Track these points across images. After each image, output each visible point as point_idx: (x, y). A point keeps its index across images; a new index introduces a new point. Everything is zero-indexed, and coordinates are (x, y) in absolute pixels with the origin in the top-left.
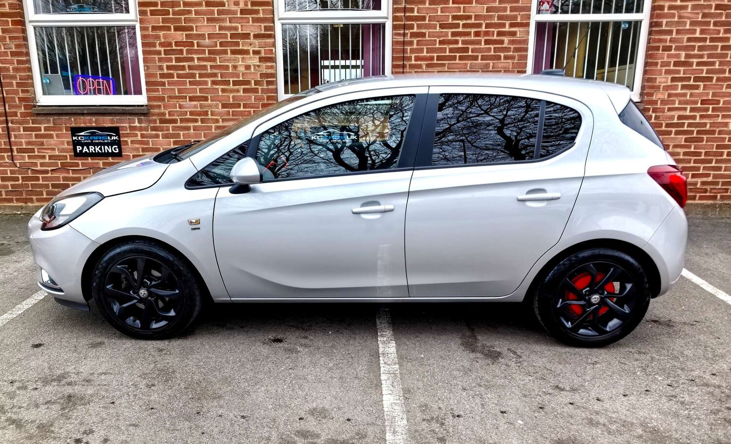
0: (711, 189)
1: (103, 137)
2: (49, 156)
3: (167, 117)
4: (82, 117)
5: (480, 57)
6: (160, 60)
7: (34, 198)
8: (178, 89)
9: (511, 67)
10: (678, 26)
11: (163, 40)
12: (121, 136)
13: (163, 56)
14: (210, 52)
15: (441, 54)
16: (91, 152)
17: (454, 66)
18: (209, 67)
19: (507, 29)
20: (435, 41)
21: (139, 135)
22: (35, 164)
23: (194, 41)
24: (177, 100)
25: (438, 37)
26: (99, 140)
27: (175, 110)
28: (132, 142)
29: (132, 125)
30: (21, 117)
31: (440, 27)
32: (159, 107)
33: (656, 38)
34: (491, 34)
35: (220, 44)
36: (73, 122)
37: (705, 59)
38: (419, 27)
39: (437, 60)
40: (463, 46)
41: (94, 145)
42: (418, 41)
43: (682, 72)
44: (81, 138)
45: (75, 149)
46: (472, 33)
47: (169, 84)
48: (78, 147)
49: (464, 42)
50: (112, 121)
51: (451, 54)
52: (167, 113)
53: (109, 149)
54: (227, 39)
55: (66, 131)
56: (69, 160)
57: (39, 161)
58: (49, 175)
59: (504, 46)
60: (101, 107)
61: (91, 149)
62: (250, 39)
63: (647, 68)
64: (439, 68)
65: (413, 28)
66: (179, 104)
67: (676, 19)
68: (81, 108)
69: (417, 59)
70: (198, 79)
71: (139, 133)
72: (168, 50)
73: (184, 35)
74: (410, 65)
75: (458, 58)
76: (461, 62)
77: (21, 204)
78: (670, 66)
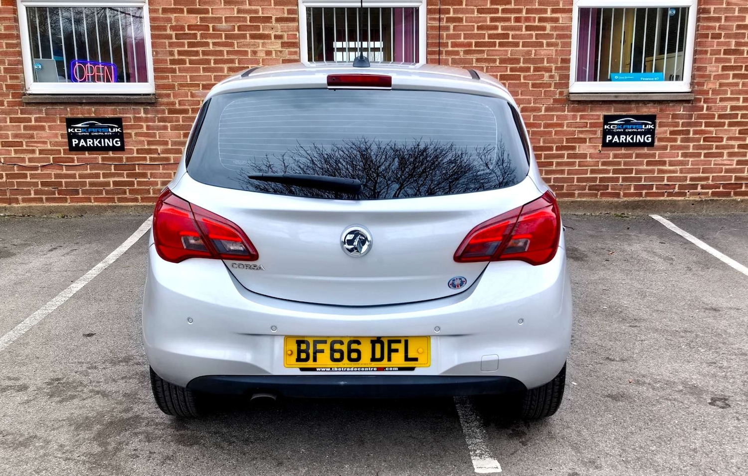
1: (103, 129)
2: (40, 150)
3: (177, 106)
4: (79, 107)
5: (521, 44)
6: (171, 45)
7: (20, 197)
8: (190, 76)
9: (554, 54)
10: (726, 13)
11: (174, 24)
12: (124, 127)
13: (174, 40)
14: (227, 37)
15: (480, 41)
16: (88, 145)
17: (494, 53)
18: (225, 53)
19: (549, 14)
20: (473, 26)
21: (145, 127)
22: (23, 160)
23: (209, 25)
24: (189, 88)
25: (477, 22)
26: (98, 132)
27: (186, 99)
28: (136, 134)
29: (137, 115)
30: (8, 106)
31: (478, 12)
32: (168, 96)
33: (704, 26)
34: (532, 20)
35: (238, 28)
36: (69, 112)
38: (455, 11)
39: (475, 46)
40: (503, 32)
41: (93, 137)
42: (454, 27)
43: (733, 61)
44: (77, 130)
45: (70, 143)
46: (512, 18)
47: (180, 70)
48: (73, 140)
49: (503, 28)
50: (114, 112)
51: (490, 40)
52: (177, 102)
53: (109, 143)
54: (246, 22)
55: (61, 122)
56: (62, 155)
57: (27, 156)
58: (39, 172)
59: (546, 32)
60: (101, 96)
61: (88, 143)
62: (271, 22)
63: (697, 56)
64: (477, 55)
65: (449, 13)
66: (191, 93)
67: (724, 6)
68: (79, 96)
69: (454, 45)
70: (212, 65)
71: (144, 125)
72: (180, 34)
73: (198, 18)
74: (446, 52)
75: (497, 45)
76: (501, 49)
77: (4, 205)
78: (720, 54)
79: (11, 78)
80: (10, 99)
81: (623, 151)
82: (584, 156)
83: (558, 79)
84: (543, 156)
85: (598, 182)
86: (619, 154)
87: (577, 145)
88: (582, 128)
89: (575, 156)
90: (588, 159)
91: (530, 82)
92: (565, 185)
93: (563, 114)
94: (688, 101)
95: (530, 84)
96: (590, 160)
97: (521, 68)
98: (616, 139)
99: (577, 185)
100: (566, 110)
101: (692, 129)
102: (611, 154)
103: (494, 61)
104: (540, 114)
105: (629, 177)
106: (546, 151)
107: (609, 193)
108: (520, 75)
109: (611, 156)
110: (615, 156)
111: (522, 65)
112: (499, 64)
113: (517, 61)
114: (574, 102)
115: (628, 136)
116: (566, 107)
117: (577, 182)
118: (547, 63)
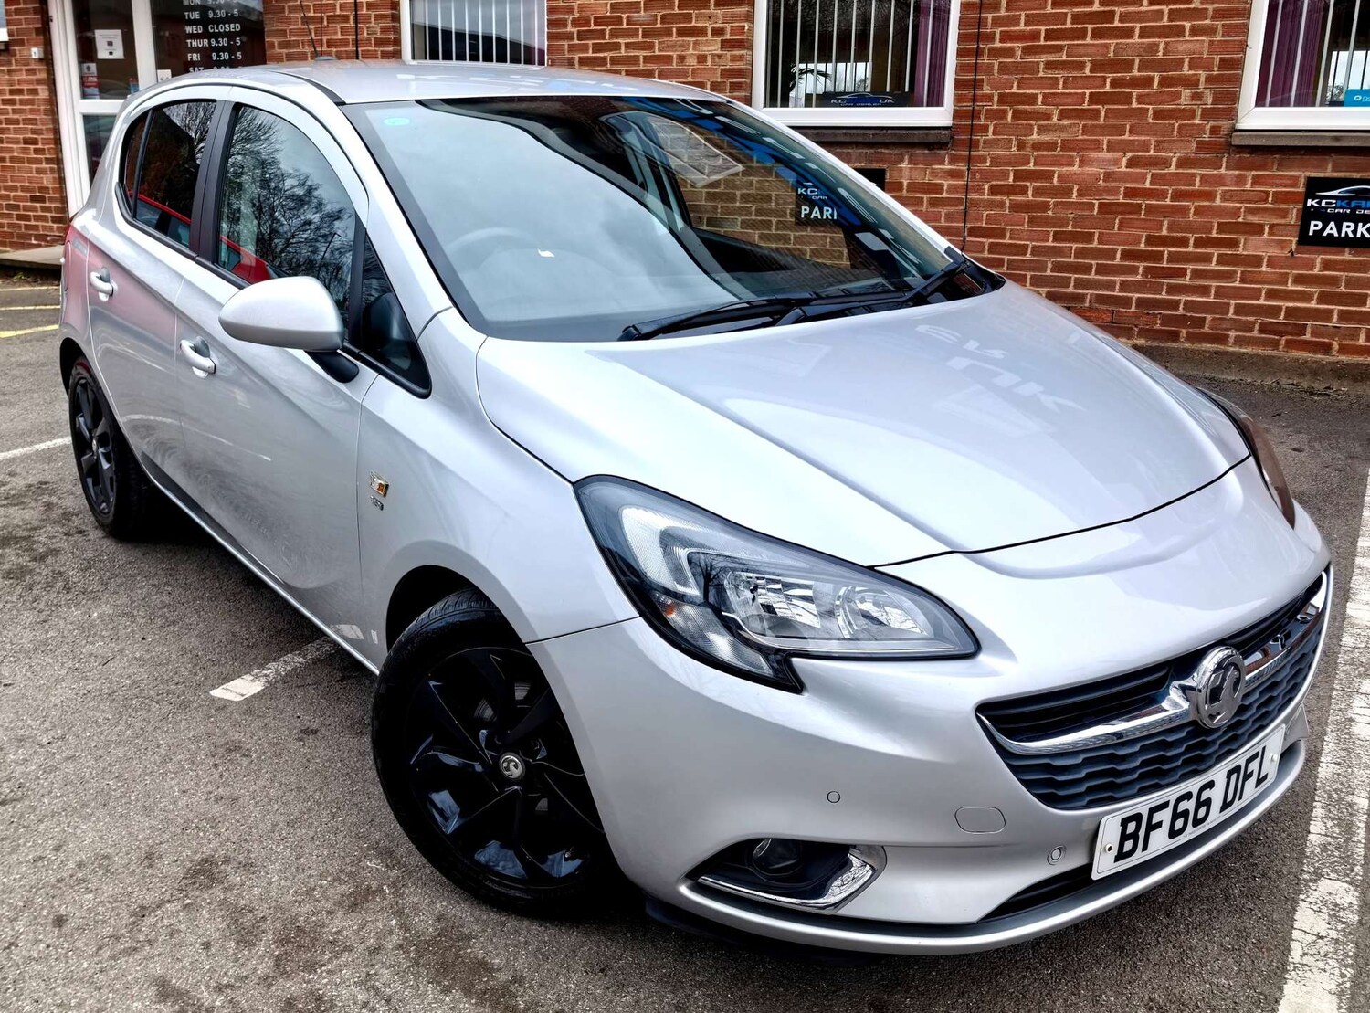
5: (1137, 31)
6: (572, 48)
9: (1206, 50)
11: (577, 15)
13: (576, 41)
14: (645, 34)
15: (1055, 27)
17: (1081, 50)
18: (641, 60)
23: (623, 16)
35: (661, 19)
39: (1046, 39)
40: (1102, 9)
51: (1075, 26)
54: (673, 9)
59: (1192, 6)
62: (709, 8)
64: (1048, 56)
69: (1006, 37)
72: (584, 31)
73: (608, 5)
74: (991, 50)
75: (1089, 34)
76: (1096, 42)
81: (1347, 256)
82: (1257, 261)
83: (1210, 102)
84: (1166, 256)
85: (1282, 317)
86: (1336, 262)
87: (1242, 238)
88: (1255, 202)
89: (1236, 260)
90: (1264, 268)
91: (1151, 107)
92: (1209, 317)
93: (1215, 172)
95: (1151, 112)
96: (1269, 270)
97: (1133, 79)
98: (1332, 229)
99: (1234, 320)
100: (1224, 165)
102: (1318, 260)
103: (1081, 66)
104: (1166, 171)
105: (1356, 312)
106: (1173, 246)
107: (1306, 342)
108: (1131, 94)
109: (1318, 266)
110: (1327, 265)
111: (1135, 73)
112: (1091, 72)
113: (1128, 65)
114: (1241, 149)
115: (1360, 224)
116: (1225, 160)
117: (1236, 313)
118: (1190, 69)
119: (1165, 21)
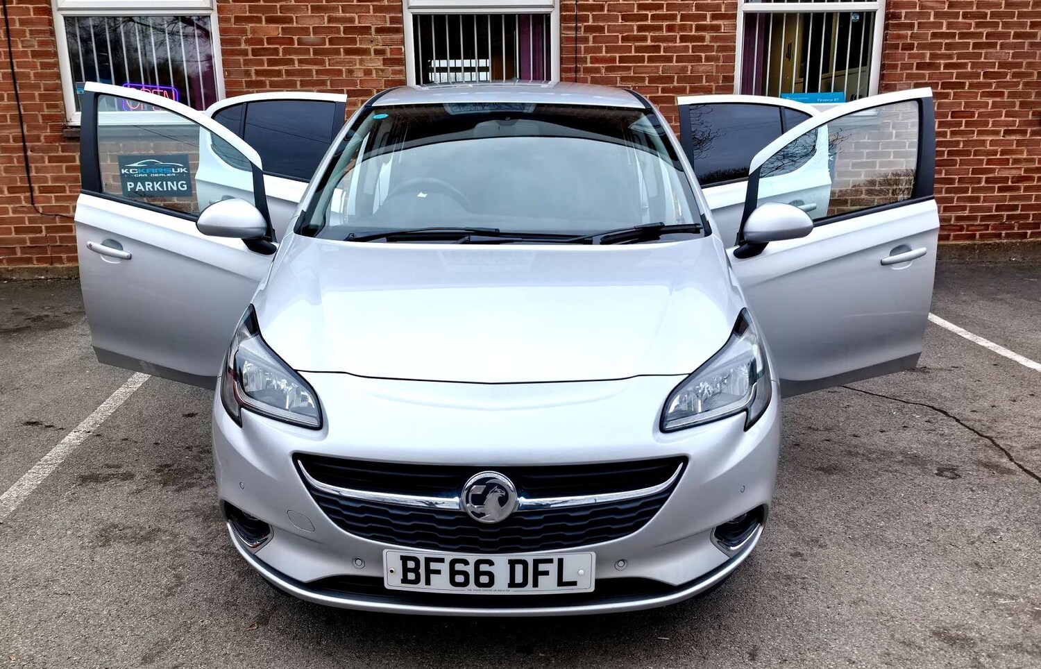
0: (968, 226)
1: (165, 170)
4: (134, 142)
5: (675, 58)
6: (247, 62)
7: (64, 256)
9: (714, 70)
10: (920, 19)
11: (250, 36)
12: (190, 167)
13: (250, 57)
14: (316, 52)
15: (625, 55)
16: (147, 190)
17: (643, 70)
18: (314, 73)
19: (708, 22)
20: (617, 36)
22: (67, 209)
23: (294, 37)
25: (622, 32)
26: (159, 173)
30: (46, 142)
31: (622, 19)
33: (893, 34)
34: (688, 29)
35: (329, 41)
36: (122, 148)
37: (954, 61)
38: (595, 18)
39: (620, 62)
40: (653, 44)
41: (153, 180)
42: (594, 37)
43: (927, 77)
44: (133, 171)
45: (124, 187)
46: (664, 26)
48: (128, 183)
49: (654, 39)
50: (178, 147)
51: (637, 54)
53: (172, 186)
54: (339, 33)
55: (111, 161)
57: (71, 204)
59: (705, 44)
61: (147, 186)
62: (370, 34)
63: (885, 72)
64: (622, 73)
65: (587, 21)
67: (918, 10)
69: (594, 60)
70: (299, 88)
72: (257, 48)
73: (280, 29)
74: (585, 68)
75: (646, 60)
76: (651, 65)
77: (45, 265)
78: (912, 69)
79: (49, 106)
80: (48, 132)
94: (874, 127)
97: (674, 87)
101: (878, 161)
103: (643, 79)
108: (674, 97)
111: (675, 84)
112: (649, 83)
113: (671, 79)
118: (707, 82)
119: (690, 53)
